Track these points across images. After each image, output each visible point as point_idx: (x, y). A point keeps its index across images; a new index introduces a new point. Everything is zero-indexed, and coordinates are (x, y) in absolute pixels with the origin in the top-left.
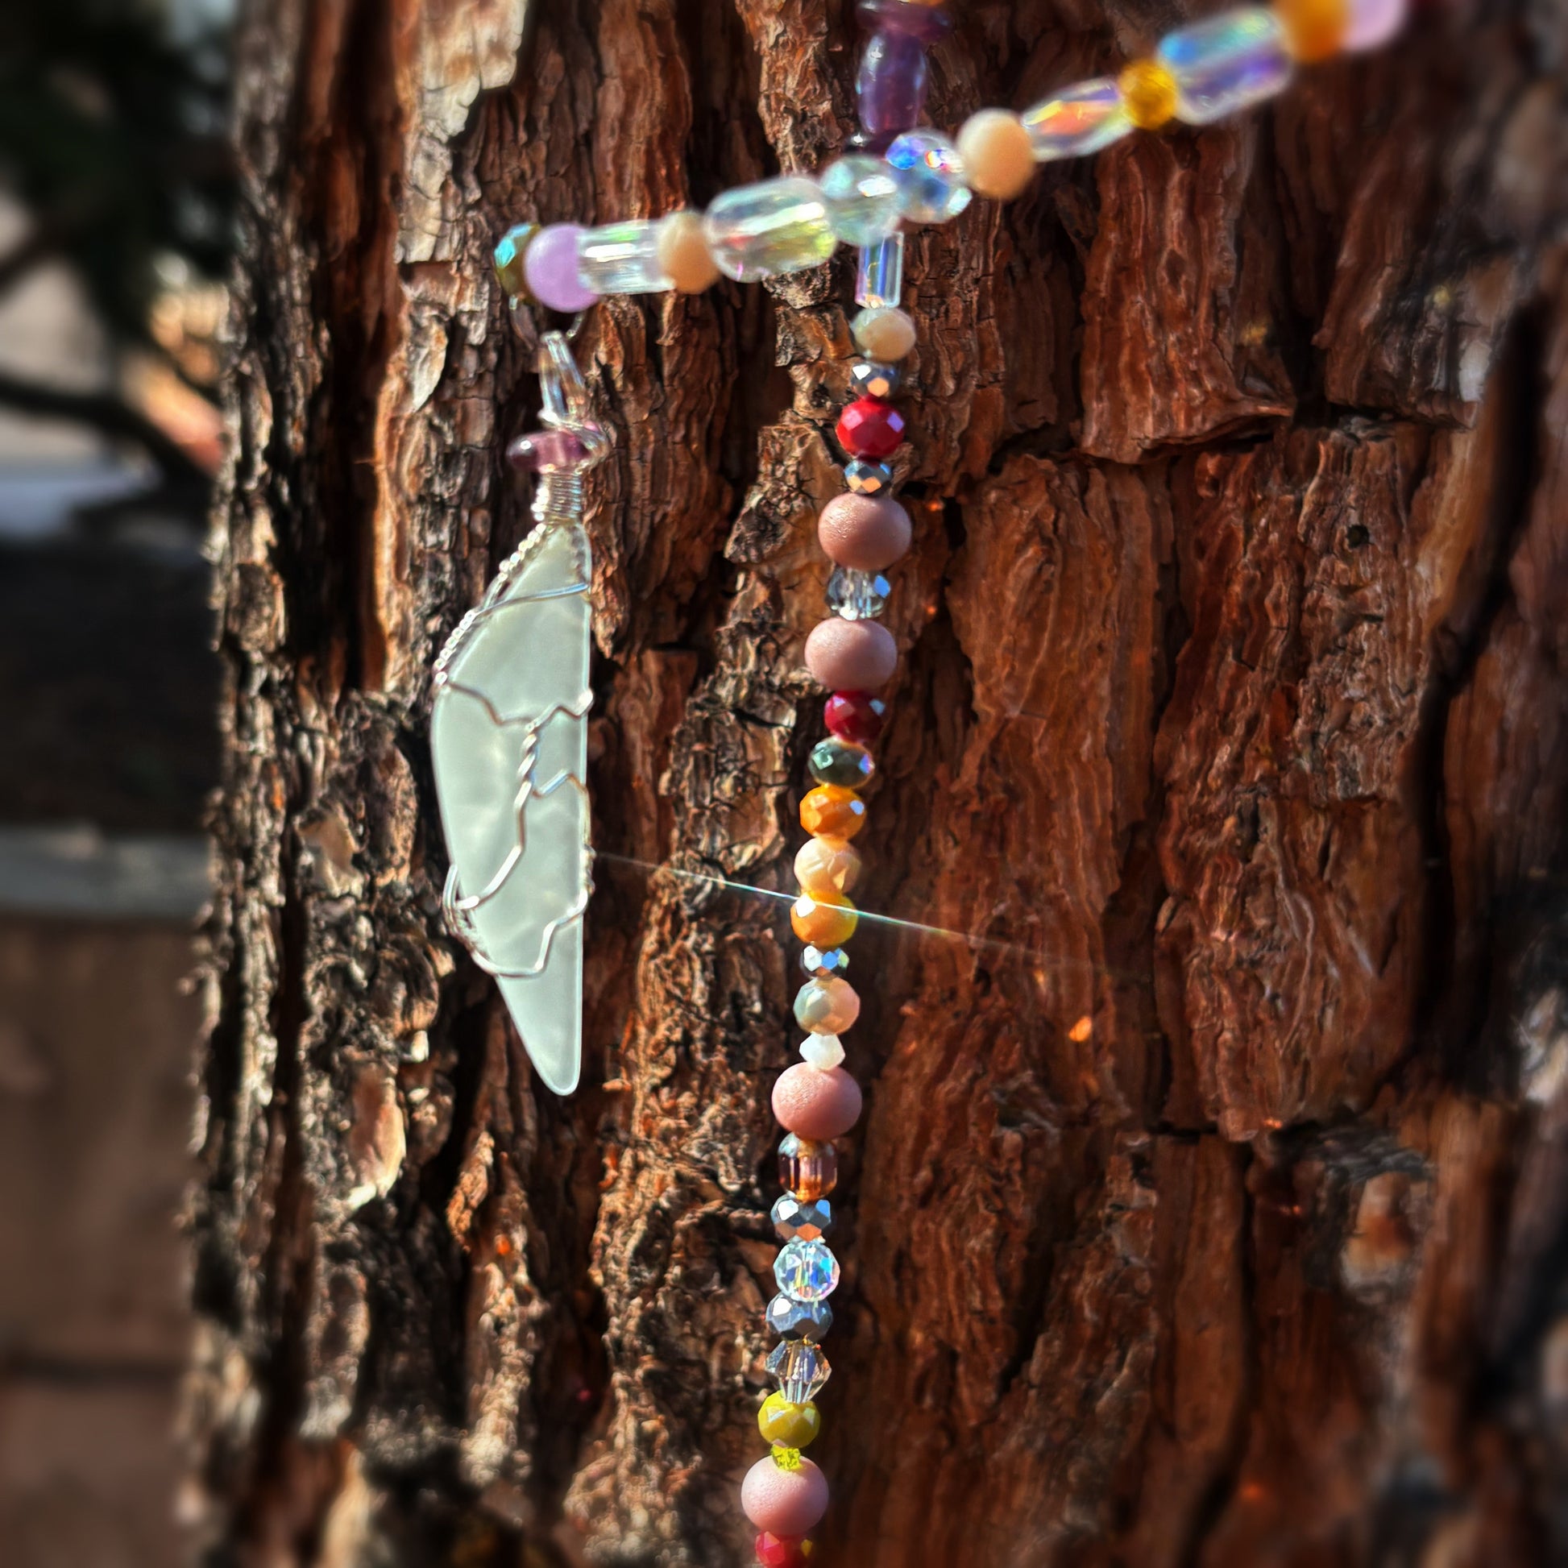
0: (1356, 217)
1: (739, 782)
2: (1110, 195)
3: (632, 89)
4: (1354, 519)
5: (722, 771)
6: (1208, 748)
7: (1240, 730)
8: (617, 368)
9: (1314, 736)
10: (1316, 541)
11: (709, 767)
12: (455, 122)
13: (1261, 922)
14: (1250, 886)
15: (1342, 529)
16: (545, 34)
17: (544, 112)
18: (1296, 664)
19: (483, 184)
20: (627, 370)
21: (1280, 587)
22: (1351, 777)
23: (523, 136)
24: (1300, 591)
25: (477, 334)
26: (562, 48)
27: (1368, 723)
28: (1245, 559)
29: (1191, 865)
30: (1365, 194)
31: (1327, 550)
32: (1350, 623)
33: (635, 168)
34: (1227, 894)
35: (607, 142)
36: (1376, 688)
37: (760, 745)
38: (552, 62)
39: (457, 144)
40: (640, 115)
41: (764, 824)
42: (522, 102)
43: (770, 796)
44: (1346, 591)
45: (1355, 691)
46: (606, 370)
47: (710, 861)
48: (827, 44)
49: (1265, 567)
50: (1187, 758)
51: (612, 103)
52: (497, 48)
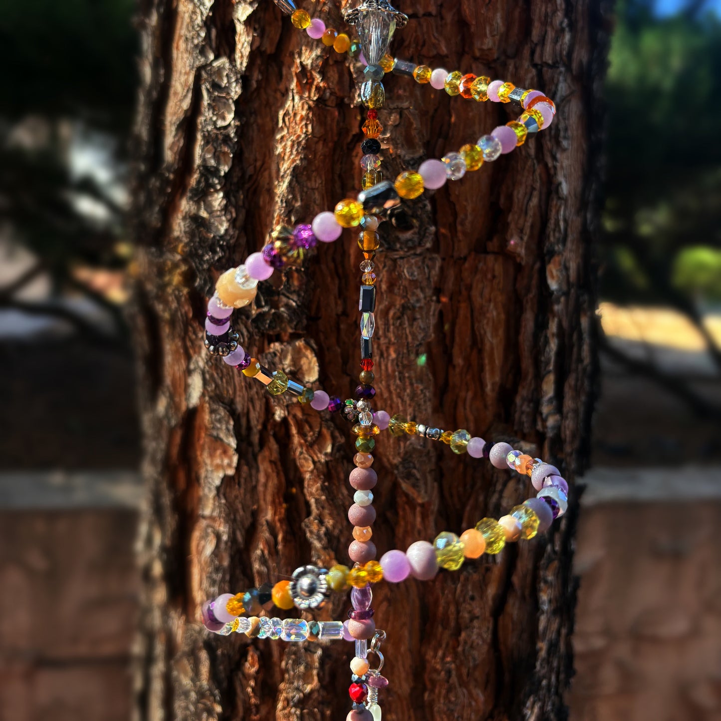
0: (466, 515)
1: (306, 667)
2: (401, 513)
3: (267, 476)
4: (470, 593)
5: (300, 664)
6: (436, 652)
7: (444, 645)
8: (266, 552)
9: (464, 650)
10: (461, 600)
11: (297, 663)
12: (217, 482)
13: (453, 699)
14: (450, 690)
15: (468, 597)
16: (243, 462)
17: (242, 481)
18: (458, 632)
19: (226, 498)
20: (270, 553)
21: (452, 609)
22: (474, 659)
23: (237, 486)
24: (458, 612)
25: (225, 538)
26: (248, 464)
27: (478, 644)
28: (442, 602)
29: (433, 682)
30: (468, 508)
31: (464, 601)
32: (471, 620)
33: (269, 498)
34: (444, 692)
35: (261, 488)
36: (479, 635)
37: (312, 658)
38: (245, 468)
39: (218, 489)
40: (270, 484)
41: (313, 679)
42: (236, 478)
43: (315, 672)
44: (470, 612)
45: (474, 637)
46: (263, 552)
47: (298, 689)
48: (324, 482)
49: (448, 604)
50: (430, 653)
51: (262, 479)
52: (229, 465)
